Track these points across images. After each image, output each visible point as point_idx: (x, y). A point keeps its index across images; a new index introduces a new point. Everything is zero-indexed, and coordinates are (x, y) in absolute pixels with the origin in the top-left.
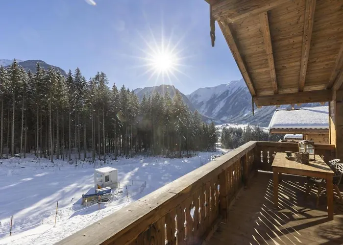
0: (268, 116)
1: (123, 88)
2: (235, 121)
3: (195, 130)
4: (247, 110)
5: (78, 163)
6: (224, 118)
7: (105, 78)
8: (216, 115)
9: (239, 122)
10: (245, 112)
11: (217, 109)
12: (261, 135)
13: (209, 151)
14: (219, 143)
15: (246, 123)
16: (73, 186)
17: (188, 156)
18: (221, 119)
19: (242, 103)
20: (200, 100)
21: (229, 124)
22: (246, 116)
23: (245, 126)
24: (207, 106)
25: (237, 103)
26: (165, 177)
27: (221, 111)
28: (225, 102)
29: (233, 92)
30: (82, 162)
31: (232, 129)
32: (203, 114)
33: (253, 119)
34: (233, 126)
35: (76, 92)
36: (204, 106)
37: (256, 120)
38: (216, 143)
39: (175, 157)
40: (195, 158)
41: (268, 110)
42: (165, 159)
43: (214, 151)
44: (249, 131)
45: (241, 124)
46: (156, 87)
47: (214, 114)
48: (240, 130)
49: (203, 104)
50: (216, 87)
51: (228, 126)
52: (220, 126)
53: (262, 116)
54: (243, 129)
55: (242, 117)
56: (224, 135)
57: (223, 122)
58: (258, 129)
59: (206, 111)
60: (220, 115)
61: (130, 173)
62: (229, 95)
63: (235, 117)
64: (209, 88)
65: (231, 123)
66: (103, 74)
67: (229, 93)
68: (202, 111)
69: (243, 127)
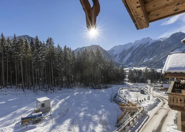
0: (160, 62)
1: (65, 47)
2: (138, 65)
3: (110, 72)
4: (145, 58)
5: (38, 92)
6: (131, 64)
7: (52, 41)
8: (125, 62)
9: (141, 66)
10: (145, 59)
11: (126, 58)
12: (155, 74)
13: (120, 84)
14: (127, 79)
15: (145, 66)
16: (23, 108)
17: (106, 88)
18: (129, 64)
19: (142, 54)
20: (115, 53)
21: (134, 67)
22: (145, 62)
23: (144, 68)
24: (120, 56)
25: (139, 54)
26: (84, 104)
27: (128, 59)
28: (131, 53)
29: (137, 47)
30: (41, 91)
31: (135, 70)
32: (117, 62)
33: (149, 64)
34: (136, 68)
35: (35, 50)
36: (118, 57)
37: (152, 64)
38: (125, 79)
39: (97, 88)
40: (110, 89)
41: (160, 58)
42: (90, 89)
43: (123, 84)
44: (147, 71)
45: (141, 67)
46: (89, 46)
47: (124, 61)
48: (141, 71)
49: (117, 55)
50: (125, 45)
51: (133, 68)
52: (128, 69)
53: (156, 62)
54: (143, 70)
55: (143, 63)
56: (130, 74)
57: (130, 66)
58: (153, 70)
59: (119, 60)
60: (128, 62)
61: (63, 100)
62: (134, 50)
63: (137, 63)
64: (121, 46)
65: (135, 67)
66: (51, 38)
67: (134, 48)
68: (117, 60)
69: (143, 69)
